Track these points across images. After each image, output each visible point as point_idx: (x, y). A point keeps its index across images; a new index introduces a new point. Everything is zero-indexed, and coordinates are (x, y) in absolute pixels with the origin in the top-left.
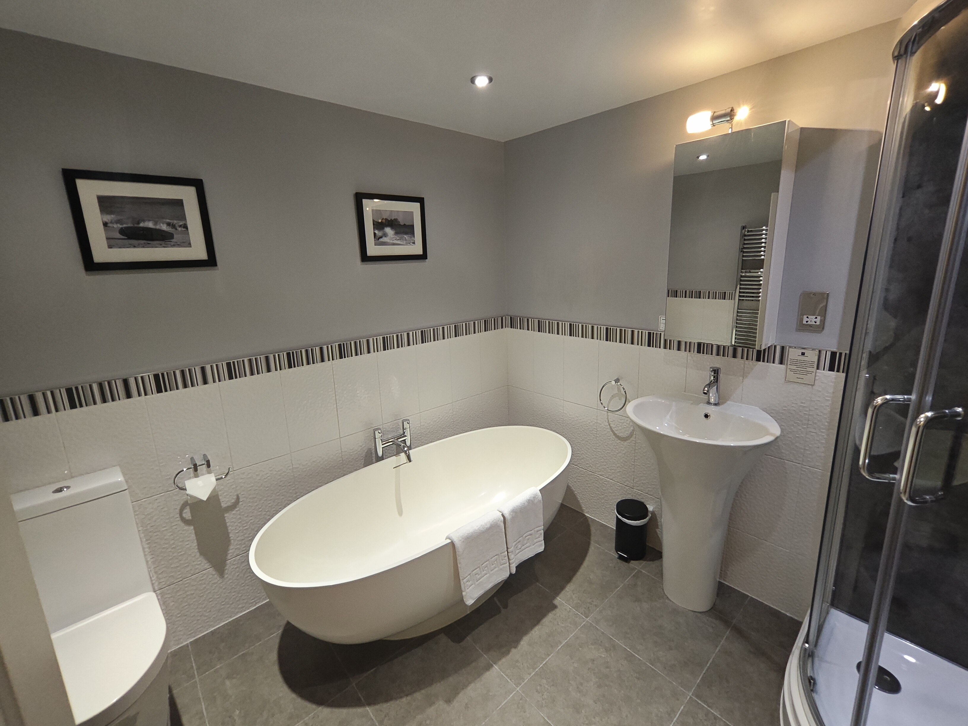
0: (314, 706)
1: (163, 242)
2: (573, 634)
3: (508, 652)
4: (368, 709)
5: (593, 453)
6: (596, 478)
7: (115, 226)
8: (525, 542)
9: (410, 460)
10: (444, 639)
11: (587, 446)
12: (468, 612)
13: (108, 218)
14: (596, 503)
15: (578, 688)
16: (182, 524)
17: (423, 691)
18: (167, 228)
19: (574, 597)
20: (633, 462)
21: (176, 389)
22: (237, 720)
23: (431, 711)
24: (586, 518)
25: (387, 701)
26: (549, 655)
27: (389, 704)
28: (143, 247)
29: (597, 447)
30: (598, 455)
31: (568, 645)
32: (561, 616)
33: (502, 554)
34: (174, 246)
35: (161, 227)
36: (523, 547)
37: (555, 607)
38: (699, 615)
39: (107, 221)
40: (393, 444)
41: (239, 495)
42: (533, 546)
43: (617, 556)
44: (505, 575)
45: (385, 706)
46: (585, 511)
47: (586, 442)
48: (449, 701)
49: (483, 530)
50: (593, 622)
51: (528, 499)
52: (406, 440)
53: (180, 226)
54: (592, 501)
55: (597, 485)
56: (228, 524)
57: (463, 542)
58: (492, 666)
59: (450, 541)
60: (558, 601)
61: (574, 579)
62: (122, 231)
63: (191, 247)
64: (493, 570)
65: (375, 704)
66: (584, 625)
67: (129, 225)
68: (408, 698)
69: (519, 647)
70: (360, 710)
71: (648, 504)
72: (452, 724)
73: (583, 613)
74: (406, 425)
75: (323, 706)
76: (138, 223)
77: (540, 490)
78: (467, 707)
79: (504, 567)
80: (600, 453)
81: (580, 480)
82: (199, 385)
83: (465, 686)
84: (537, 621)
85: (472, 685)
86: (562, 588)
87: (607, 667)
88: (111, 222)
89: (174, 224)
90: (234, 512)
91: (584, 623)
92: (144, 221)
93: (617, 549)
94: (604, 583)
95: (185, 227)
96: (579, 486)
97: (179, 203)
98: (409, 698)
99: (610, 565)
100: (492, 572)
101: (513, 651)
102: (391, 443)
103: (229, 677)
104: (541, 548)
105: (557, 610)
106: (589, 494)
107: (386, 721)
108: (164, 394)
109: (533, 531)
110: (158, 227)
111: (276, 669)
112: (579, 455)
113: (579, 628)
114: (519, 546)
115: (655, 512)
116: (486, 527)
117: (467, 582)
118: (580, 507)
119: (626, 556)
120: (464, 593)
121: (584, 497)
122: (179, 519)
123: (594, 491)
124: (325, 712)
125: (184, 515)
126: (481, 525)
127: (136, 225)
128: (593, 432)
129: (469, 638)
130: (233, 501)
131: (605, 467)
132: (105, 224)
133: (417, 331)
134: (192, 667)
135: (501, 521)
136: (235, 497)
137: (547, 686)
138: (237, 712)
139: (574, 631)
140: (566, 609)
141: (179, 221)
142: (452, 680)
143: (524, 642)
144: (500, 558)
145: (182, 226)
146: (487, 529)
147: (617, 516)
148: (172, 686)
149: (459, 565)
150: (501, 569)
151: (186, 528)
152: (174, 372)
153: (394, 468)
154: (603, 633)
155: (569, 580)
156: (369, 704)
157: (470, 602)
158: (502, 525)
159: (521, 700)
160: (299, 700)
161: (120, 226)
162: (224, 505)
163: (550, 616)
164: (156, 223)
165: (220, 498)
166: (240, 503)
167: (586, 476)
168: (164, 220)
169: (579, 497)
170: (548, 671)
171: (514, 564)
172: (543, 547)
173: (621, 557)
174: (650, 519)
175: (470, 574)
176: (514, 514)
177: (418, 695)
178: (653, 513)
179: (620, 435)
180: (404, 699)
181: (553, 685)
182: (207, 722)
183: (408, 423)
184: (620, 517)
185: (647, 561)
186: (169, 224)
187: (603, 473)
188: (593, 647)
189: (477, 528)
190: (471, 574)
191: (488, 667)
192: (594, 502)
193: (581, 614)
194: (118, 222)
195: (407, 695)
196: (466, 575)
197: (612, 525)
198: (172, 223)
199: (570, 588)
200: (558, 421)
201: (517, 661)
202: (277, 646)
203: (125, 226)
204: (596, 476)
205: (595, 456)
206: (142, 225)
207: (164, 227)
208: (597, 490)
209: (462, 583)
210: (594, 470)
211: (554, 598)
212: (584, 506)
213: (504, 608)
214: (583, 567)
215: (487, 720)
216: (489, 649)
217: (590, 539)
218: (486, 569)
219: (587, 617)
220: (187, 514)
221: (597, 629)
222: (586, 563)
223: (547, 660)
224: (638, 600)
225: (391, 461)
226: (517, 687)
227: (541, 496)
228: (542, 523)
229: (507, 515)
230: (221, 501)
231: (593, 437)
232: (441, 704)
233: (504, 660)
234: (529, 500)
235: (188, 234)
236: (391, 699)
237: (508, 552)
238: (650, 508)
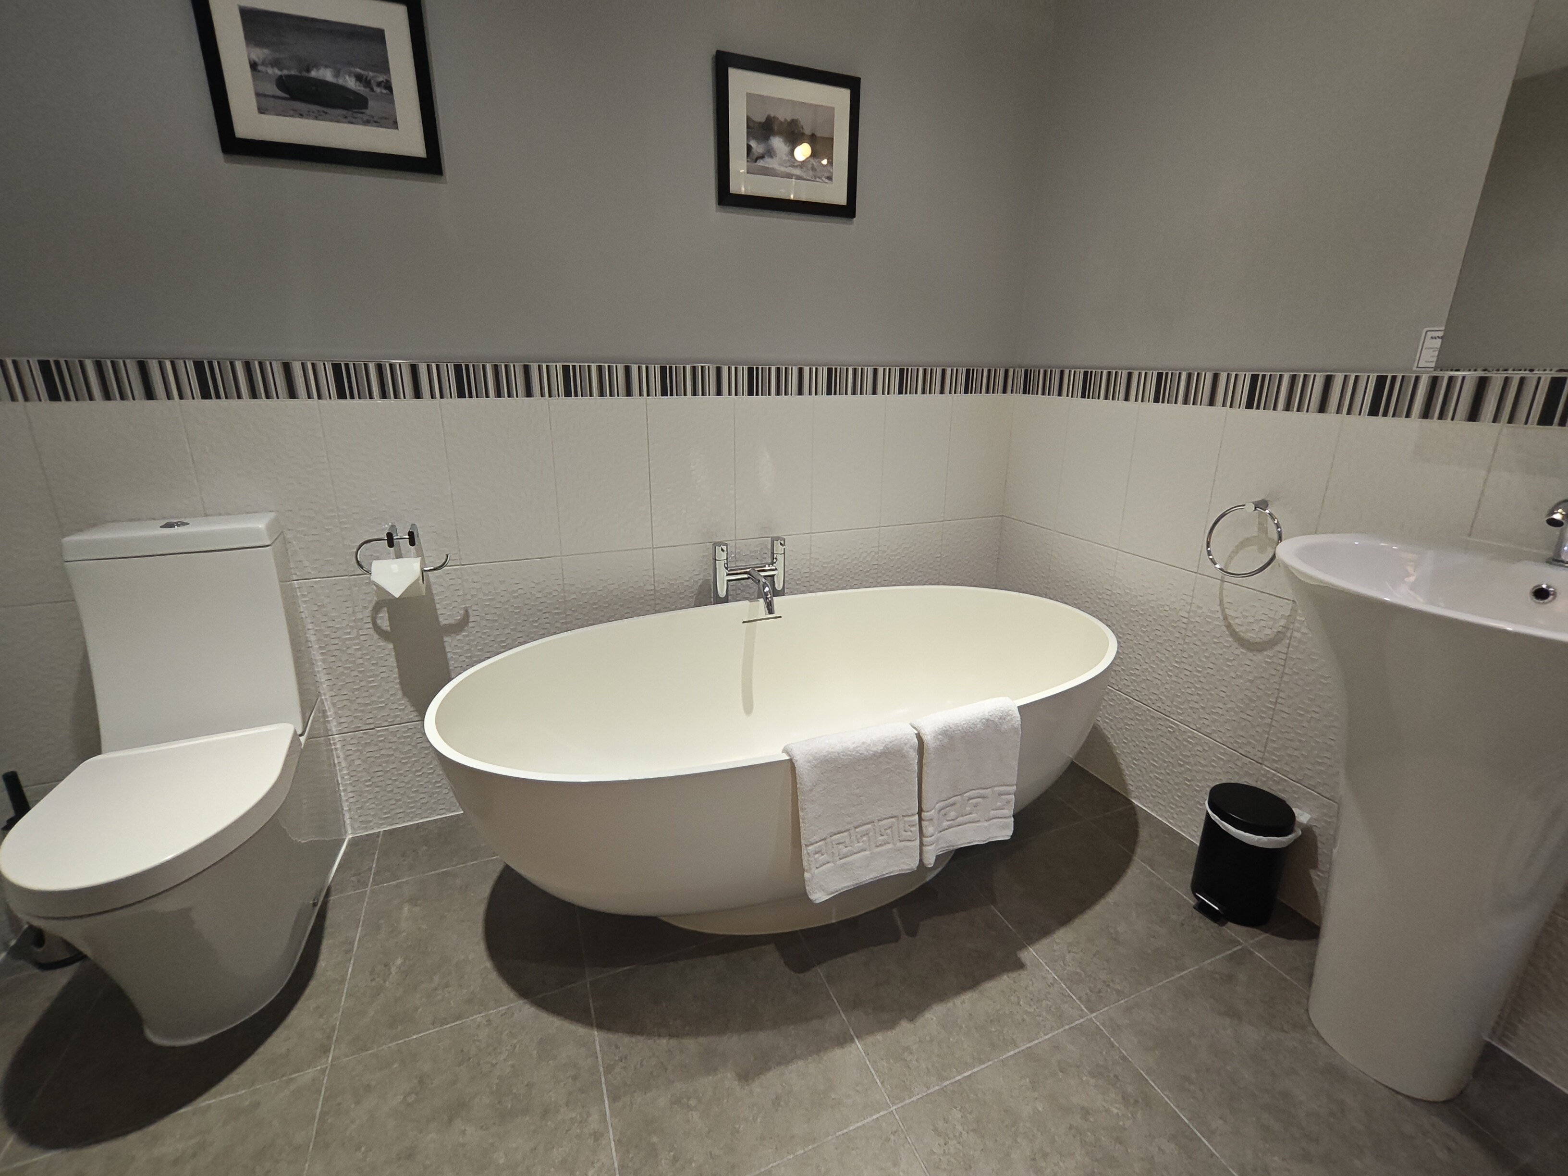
0: (512, 995)
1: (350, 113)
2: (1050, 1035)
3: (891, 1025)
4: (597, 1036)
5: (1171, 671)
6: (1172, 728)
7: (270, 71)
8: (968, 809)
9: (771, 611)
10: (772, 956)
11: (1158, 655)
12: (834, 921)
13: (259, 54)
14: (1161, 780)
15: (1034, 1159)
16: (376, 636)
17: (702, 1040)
18: (356, 86)
19: (1068, 957)
20: (1271, 702)
21: (368, 397)
22: (394, 973)
23: (705, 1083)
24: (1133, 807)
25: (632, 1031)
26: (982, 1062)
27: (633, 1039)
28: (316, 118)
29: (1184, 660)
30: (1182, 676)
31: (1029, 1055)
32: (1031, 988)
33: (906, 819)
34: (367, 123)
35: (346, 81)
36: (960, 819)
37: (1020, 965)
38: (1408, 1103)
39: (257, 60)
40: (748, 578)
41: (470, 611)
42: (986, 824)
43: (1192, 902)
44: (909, 864)
45: (625, 1040)
46: (1133, 795)
47: (1159, 646)
48: (745, 1077)
49: (866, 753)
50: (1103, 1024)
51: (987, 717)
52: (775, 577)
53: (379, 84)
54: (1151, 775)
55: (1169, 743)
56: (449, 655)
57: (815, 766)
58: (852, 1040)
59: (787, 758)
60: (1030, 954)
61: (1077, 922)
62: (281, 83)
63: (397, 128)
64: (881, 845)
65: (609, 1029)
66: (1081, 1024)
67: (293, 73)
68: (671, 1041)
69: (920, 1021)
70: (581, 1030)
71: (1300, 808)
72: (737, 1126)
73: (1084, 998)
74: (779, 549)
75: (526, 1001)
76: (308, 71)
77: (1019, 707)
78: (776, 1102)
79: (906, 847)
80: (1188, 673)
81: (1132, 728)
82: (406, 397)
83: (785, 1061)
84: (971, 982)
85: (801, 1063)
86: (1046, 932)
87: (1119, 1141)
88: (263, 64)
89: (368, 79)
90: (459, 637)
91: (1082, 1020)
92: (317, 66)
93: (1196, 887)
94: (1149, 951)
95: (388, 86)
96: (1126, 739)
97: (377, 36)
98: (673, 1042)
99: (1174, 917)
100: (878, 849)
101: (905, 1025)
102: (746, 576)
103: (413, 901)
104: (1005, 833)
105: (1023, 974)
106: (1148, 760)
107: (618, 1069)
108: (348, 402)
109: (989, 790)
110: (340, 82)
111: (480, 911)
112: (1137, 672)
113: (1067, 1027)
114: (953, 814)
115: (1314, 829)
116: (874, 749)
117: (816, 853)
118: (1124, 783)
119: (1217, 908)
120: (807, 875)
121: (1134, 764)
122: (370, 625)
123: (1162, 754)
124: (525, 1011)
125: (379, 622)
126: (863, 743)
127: (305, 74)
128: (1179, 624)
129: (820, 971)
130: (459, 618)
131: (1197, 706)
132: (254, 66)
133: (820, 369)
134: (370, 869)
135: (911, 747)
136: (462, 612)
137: (959, 1128)
138: (399, 961)
139: (1052, 1029)
140: (1044, 978)
141: (378, 75)
142: (764, 1038)
143: (934, 1015)
144: (901, 826)
145: (383, 84)
146: (874, 755)
147: (1207, 813)
148: (333, 889)
149: (801, 814)
150: (899, 850)
151: (382, 644)
152: (365, 365)
153: (744, 622)
154: (1124, 1058)
155: (1065, 919)
156: (600, 1027)
157: (819, 896)
158: (914, 755)
159: (894, 1133)
160: (494, 975)
161: (278, 73)
162: (443, 621)
163: (1005, 980)
164: (337, 75)
165: (438, 606)
166: (471, 625)
167: (1147, 720)
168: (352, 69)
169: (1122, 762)
170: (972, 1096)
171: (931, 848)
172: (1010, 832)
173: (1202, 908)
174: (1296, 841)
175: (825, 839)
176: (946, 740)
177: (692, 1044)
178: (1307, 830)
179: (1250, 636)
180: (664, 1041)
181: (974, 1130)
182: (352, 962)
183: (781, 544)
184: (1215, 817)
185: (1273, 934)
186: (359, 78)
187: (1189, 719)
188: (1092, 1081)
189: (852, 747)
190: (828, 840)
191: (843, 1040)
192: (1158, 778)
193: (1080, 999)
194: (275, 63)
195: (671, 1036)
196: (816, 838)
197: (1192, 836)
198: (364, 77)
199: (1063, 937)
200: (1100, 594)
201: (907, 1048)
202: (495, 876)
203: (286, 72)
204: (1172, 722)
205: (1174, 679)
206: (314, 74)
207: (351, 83)
208: (1168, 753)
209: (804, 852)
210: (1168, 709)
211: (1023, 947)
212: (1131, 783)
213: (907, 934)
214: (1103, 902)
215: (810, 1147)
216: (854, 1004)
217: (1133, 851)
218: (865, 838)
219: (1091, 1011)
220: (384, 620)
221: (1113, 1046)
222: (1112, 897)
223: (975, 1070)
224: (1233, 1014)
225: (741, 609)
226: (894, 1104)
227: (1019, 719)
228: (1014, 780)
229: (928, 738)
230: (439, 612)
231: (1178, 635)
232: (728, 1078)
233: (879, 1037)
234: (988, 720)
235: (392, 102)
236: (641, 1033)
237: (920, 819)
238: (1303, 817)
